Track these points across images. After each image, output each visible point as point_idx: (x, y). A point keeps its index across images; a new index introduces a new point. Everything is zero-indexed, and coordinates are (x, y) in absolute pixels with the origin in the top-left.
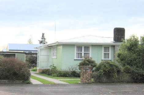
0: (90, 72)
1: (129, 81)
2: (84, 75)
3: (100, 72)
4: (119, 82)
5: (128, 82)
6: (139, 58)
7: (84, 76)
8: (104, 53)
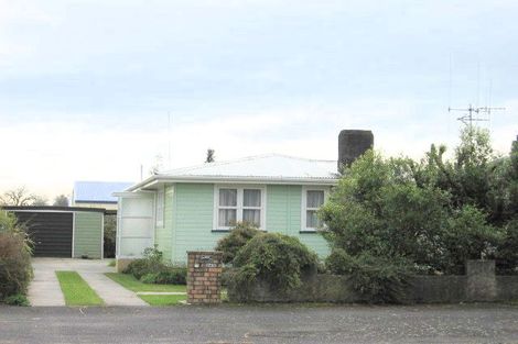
0: (216, 270)
1: (342, 299)
2: (198, 279)
3: (246, 269)
4: (307, 301)
5: (339, 302)
6: (386, 226)
7: (197, 283)
8: (308, 211)
